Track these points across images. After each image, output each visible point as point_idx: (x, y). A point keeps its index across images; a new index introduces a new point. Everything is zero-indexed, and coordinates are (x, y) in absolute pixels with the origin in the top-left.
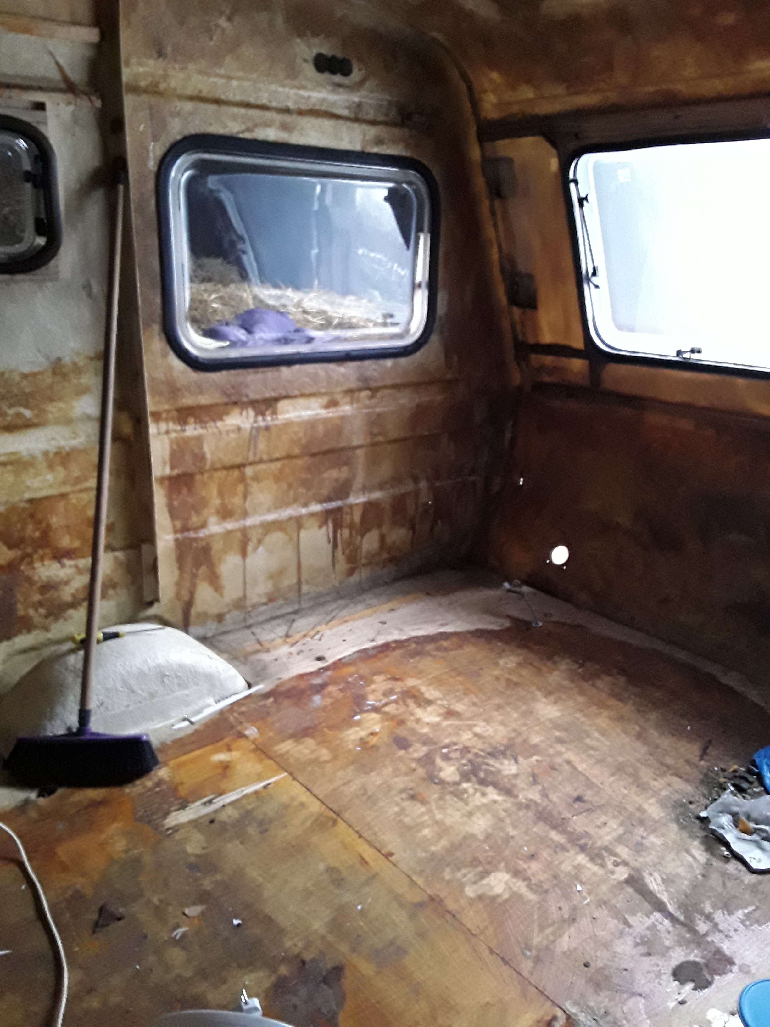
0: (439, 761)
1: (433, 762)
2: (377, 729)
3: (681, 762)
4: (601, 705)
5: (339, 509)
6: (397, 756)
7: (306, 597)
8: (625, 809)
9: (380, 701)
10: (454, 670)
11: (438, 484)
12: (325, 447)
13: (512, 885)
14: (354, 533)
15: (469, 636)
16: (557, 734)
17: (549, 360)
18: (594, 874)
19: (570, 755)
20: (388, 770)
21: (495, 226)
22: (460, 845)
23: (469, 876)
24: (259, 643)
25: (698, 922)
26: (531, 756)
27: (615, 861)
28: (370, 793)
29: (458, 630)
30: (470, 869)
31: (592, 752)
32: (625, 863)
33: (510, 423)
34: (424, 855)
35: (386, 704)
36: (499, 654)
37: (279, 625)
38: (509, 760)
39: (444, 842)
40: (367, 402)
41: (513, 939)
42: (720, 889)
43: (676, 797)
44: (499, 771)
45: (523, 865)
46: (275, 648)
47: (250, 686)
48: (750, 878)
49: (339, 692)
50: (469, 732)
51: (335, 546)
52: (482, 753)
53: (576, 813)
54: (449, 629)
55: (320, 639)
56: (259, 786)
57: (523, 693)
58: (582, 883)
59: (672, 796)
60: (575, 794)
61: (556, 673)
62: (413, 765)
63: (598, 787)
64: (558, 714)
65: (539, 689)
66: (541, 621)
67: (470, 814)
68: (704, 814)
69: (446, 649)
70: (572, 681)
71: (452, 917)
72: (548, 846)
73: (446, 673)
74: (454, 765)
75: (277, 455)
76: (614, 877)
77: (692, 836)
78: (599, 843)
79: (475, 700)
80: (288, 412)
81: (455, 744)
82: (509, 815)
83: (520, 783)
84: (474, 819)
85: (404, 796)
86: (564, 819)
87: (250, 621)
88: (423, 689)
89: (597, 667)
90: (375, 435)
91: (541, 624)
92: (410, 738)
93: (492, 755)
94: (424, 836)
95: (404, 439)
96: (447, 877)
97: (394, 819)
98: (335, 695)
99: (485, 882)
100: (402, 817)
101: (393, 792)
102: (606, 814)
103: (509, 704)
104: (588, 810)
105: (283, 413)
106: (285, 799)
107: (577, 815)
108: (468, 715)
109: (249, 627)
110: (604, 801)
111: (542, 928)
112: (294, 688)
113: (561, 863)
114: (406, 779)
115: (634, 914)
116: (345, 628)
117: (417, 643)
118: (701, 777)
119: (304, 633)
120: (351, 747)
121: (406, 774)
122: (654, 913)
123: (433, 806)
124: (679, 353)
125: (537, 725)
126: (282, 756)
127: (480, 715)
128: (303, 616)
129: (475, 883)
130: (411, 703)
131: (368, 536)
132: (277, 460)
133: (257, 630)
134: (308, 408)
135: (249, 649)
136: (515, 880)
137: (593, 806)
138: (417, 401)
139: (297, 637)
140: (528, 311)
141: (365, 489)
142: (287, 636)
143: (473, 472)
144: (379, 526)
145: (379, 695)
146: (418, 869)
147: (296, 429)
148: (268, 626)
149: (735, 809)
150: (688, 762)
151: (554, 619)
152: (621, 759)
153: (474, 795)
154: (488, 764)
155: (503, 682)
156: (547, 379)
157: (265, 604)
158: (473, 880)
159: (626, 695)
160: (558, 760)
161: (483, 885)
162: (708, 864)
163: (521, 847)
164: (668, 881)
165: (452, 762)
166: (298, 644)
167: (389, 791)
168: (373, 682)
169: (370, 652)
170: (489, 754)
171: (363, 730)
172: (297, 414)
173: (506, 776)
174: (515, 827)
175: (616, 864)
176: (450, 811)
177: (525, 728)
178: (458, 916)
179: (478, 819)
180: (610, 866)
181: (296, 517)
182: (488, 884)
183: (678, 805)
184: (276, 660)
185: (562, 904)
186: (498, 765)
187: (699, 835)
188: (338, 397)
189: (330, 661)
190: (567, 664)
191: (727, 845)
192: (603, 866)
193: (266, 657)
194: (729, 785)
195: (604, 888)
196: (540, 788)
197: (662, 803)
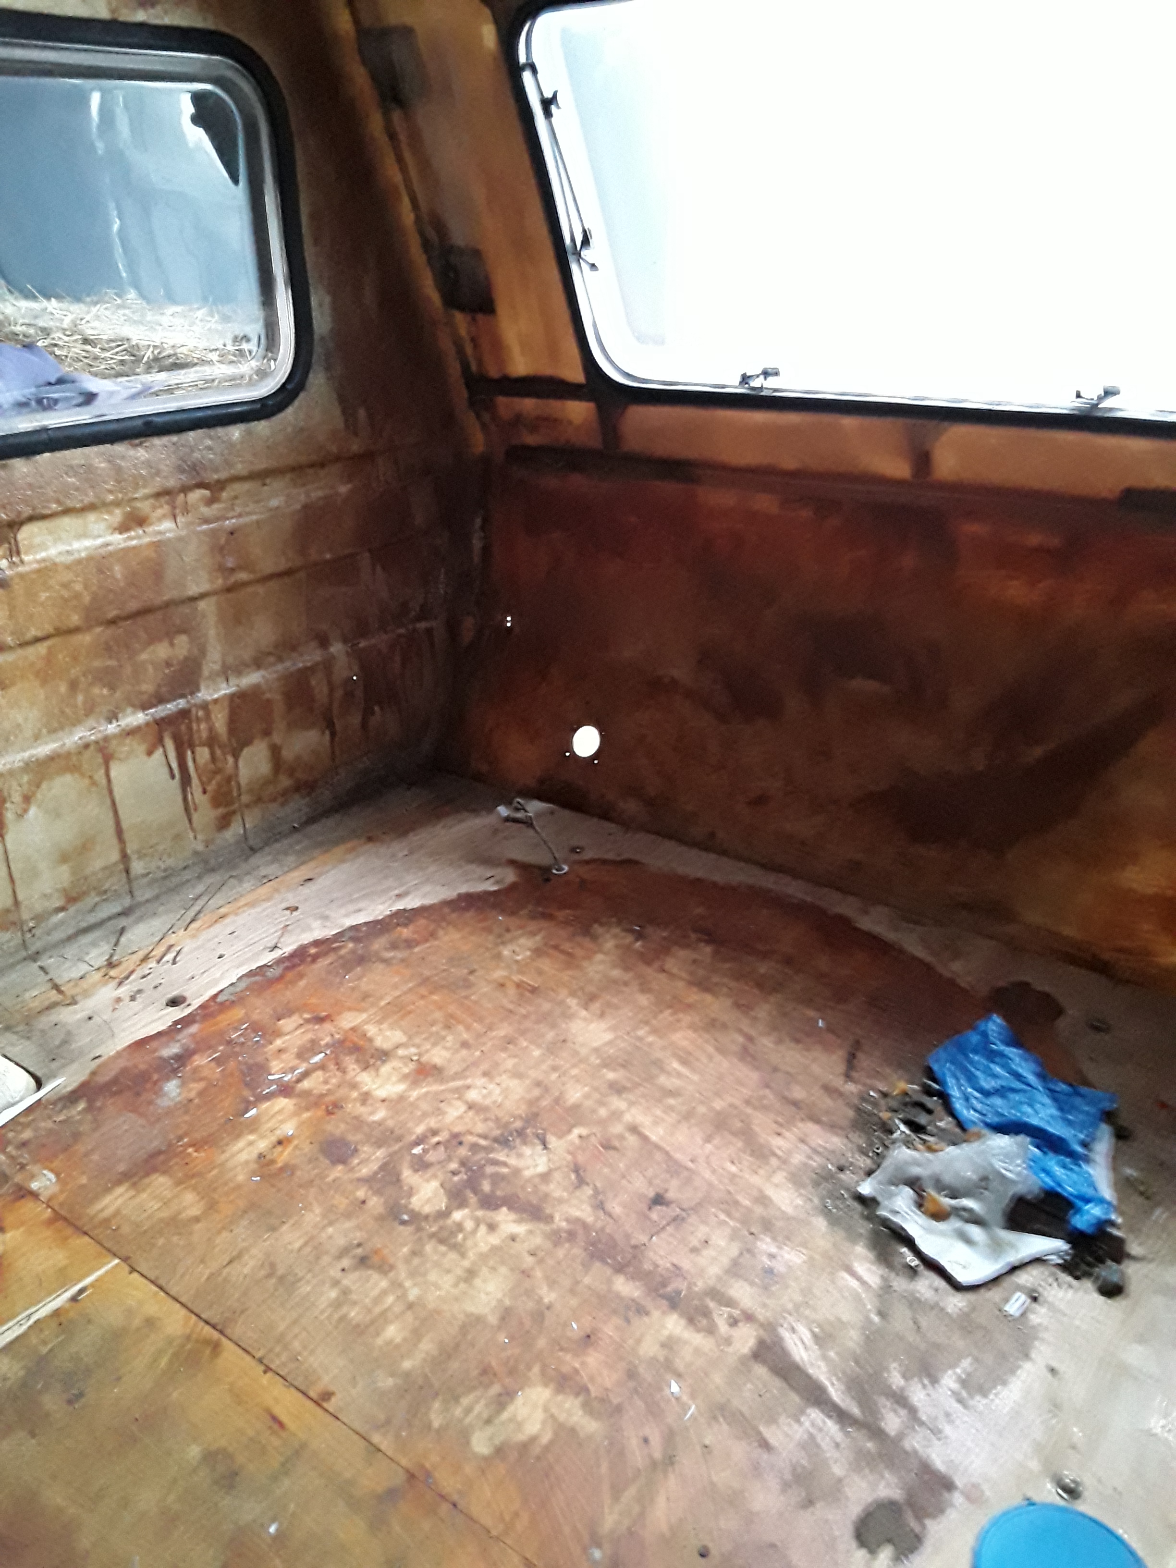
0: (408, 1175)
1: (397, 1180)
2: (289, 1129)
3: (817, 1092)
4: (677, 1005)
5: (184, 714)
6: (330, 1179)
7: (145, 880)
8: (737, 1203)
9: (293, 1069)
10: (425, 981)
11: (363, 644)
12: (133, 606)
13: (554, 1410)
14: (218, 752)
15: (446, 910)
16: (611, 1075)
17: (528, 405)
18: (697, 1351)
19: (635, 1115)
20: (313, 1216)
21: (400, 160)
22: (457, 1346)
23: (478, 1408)
24: (56, 987)
25: (883, 1411)
26: (569, 1131)
27: (731, 1316)
28: (281, 1271)
29: (428, 901)
30: (478, 1393)
31: (671, 1101)
32: (749, 1317)
33: (478, 522)
34: (390, 1382)
35: (306, 1075)
36: (500, 936)
37: (94, 944)
38: (533, 1145)
39: (427, 1346)
40: (205, 511)
41: (567, 1530)
42: (911, 1337)
43: (816, 1162)
44: (517, 1172)
45: (571, 1362)
46: (87, 994)
47: (39, 1084)
48: (956, 1303)
49: (213, 1064)
50: (458, 1103)
51: (186, 781)
52: (483, 1142)
53: (655, 1230)
54: (412, 902)
55: (174, 962)
56: (60, 1300)
57: (546, 1006)
58: (679, 1376)
59: (811, 1162)
60: (651, 1194)
61: (599, 957)
62: (361, 1194)
63: (687, 1169)
64: (608, 1036)
65: (573, 994)
66: (565, 862)
67: (471, 1274)
68: (866, 1188)
69: (410, 944)
70: (626, 969)
71: (452, 1507)
72: (615, 1312)
73: (410, 990)
74: (435, 1176)
75: (33, 632)
76: (730, 1350)
77: (853, 1237)
78: (700, 1286)
79: (465, 1036)
80: (43, 547)
81: (435, 1133)
82: (541, 1261)
83: (555, 1189)
84: (478, 1282)
85: (346, 1262)
86: (635, 1247)
87: (38, 945)
88: (371, 1030)
89: (665, 934)
90: (233, 570)
91: (566, 868)
92: (352, 1138)
93: (503, 1142)
94: (389, 1343)
95: (288, 573)
96: (437, 1422)
97: (329, 1318)
98: (205, 1073)
99: (505, 1415)
100: (345, 1309)
101: (326, 1259)
102: (705, 1222)
103: (523, 1033)
104: (675, 1219)
105: (31, 548)
106: (114, 1317)
107: (657, 1233)
108: (455, 1068)
109: (35, 957)
110: (700, 1195)
111: (617, 1493)
112: (124, 1071)
113: (639, 1341)
114: (348, 1225)
115: (772, 1420)
116: (221, 930)
117: (354, 939)
118: (851, 1113)
119: (141, 954)
120: (241, 1178)
121: (348, 1215)
122: (809, 1411)
123: (402, 1272)
124: (745, 379)
125: (574, 1066)
126: (107, 1221)
127: (475, 1064)
128: (140, 919)
129: (488, 1422)
130: (351, 1064)
131: (246, 752)
132: (38, 640)
133: (47, 961)
134: (84, 535)
135: (36, 1004)
136: (560, 1398)
137: (683, 1210)
138: (303, 498)
139: (130, 963)
140: (480, 317)
141: (226, 672)
142: (111, 965)
143: (424, 614)
144: (267, 733)
145: (289, 1058)
146: (382, 1417)
147: (67, 576)
148: (71, 951)
149: (916, 1171)
150: (828, 1089)
151: (588, 855)
152: (718, 1105)
153: (475, 1231)
154: (495, 1163)
155: (512, 991)
156: (531, 440)
157: (62, 909)
158: (485, 1415)
159: (715, 979)
160: (617, 1129)
161: (503, 1423)
162: (887, 1288)
163: (566, 1325)
164: (823, 1338)
165: (430, 1172)
166: (132, 977)
167: (318, 1258)
168: (278, 1034)
169: (271, 973)
170: (496, 1140)
171: (262, 1137)
172: (62, 548)
173: (529, 1180)
174: (552, 1284)
175: (734, 1322)
176: (433, 1276)
177: (554, 1076)
178: (461, 1504)
179: (484, 1281)
180: (723, 1327)
181: (96, 742)
182: (512, 1420)
183: (822, 1178)
184: (90, 1018)
185: (647, 1431)
186: (513, 1161)
187: (862, 1231)
188: (144, 507)
189: (196, 1004)
190: (615, 936)
191: (909, 1242)
192: (711, 1330)
193: (68, 1016)
194: (897, 1121)
195: (718, 1378)
196: (588, 1191)
197: (795, 1179)
